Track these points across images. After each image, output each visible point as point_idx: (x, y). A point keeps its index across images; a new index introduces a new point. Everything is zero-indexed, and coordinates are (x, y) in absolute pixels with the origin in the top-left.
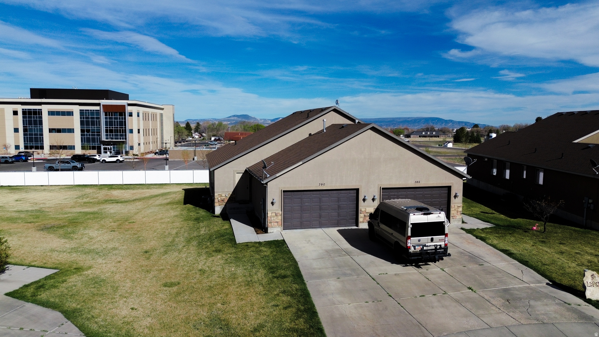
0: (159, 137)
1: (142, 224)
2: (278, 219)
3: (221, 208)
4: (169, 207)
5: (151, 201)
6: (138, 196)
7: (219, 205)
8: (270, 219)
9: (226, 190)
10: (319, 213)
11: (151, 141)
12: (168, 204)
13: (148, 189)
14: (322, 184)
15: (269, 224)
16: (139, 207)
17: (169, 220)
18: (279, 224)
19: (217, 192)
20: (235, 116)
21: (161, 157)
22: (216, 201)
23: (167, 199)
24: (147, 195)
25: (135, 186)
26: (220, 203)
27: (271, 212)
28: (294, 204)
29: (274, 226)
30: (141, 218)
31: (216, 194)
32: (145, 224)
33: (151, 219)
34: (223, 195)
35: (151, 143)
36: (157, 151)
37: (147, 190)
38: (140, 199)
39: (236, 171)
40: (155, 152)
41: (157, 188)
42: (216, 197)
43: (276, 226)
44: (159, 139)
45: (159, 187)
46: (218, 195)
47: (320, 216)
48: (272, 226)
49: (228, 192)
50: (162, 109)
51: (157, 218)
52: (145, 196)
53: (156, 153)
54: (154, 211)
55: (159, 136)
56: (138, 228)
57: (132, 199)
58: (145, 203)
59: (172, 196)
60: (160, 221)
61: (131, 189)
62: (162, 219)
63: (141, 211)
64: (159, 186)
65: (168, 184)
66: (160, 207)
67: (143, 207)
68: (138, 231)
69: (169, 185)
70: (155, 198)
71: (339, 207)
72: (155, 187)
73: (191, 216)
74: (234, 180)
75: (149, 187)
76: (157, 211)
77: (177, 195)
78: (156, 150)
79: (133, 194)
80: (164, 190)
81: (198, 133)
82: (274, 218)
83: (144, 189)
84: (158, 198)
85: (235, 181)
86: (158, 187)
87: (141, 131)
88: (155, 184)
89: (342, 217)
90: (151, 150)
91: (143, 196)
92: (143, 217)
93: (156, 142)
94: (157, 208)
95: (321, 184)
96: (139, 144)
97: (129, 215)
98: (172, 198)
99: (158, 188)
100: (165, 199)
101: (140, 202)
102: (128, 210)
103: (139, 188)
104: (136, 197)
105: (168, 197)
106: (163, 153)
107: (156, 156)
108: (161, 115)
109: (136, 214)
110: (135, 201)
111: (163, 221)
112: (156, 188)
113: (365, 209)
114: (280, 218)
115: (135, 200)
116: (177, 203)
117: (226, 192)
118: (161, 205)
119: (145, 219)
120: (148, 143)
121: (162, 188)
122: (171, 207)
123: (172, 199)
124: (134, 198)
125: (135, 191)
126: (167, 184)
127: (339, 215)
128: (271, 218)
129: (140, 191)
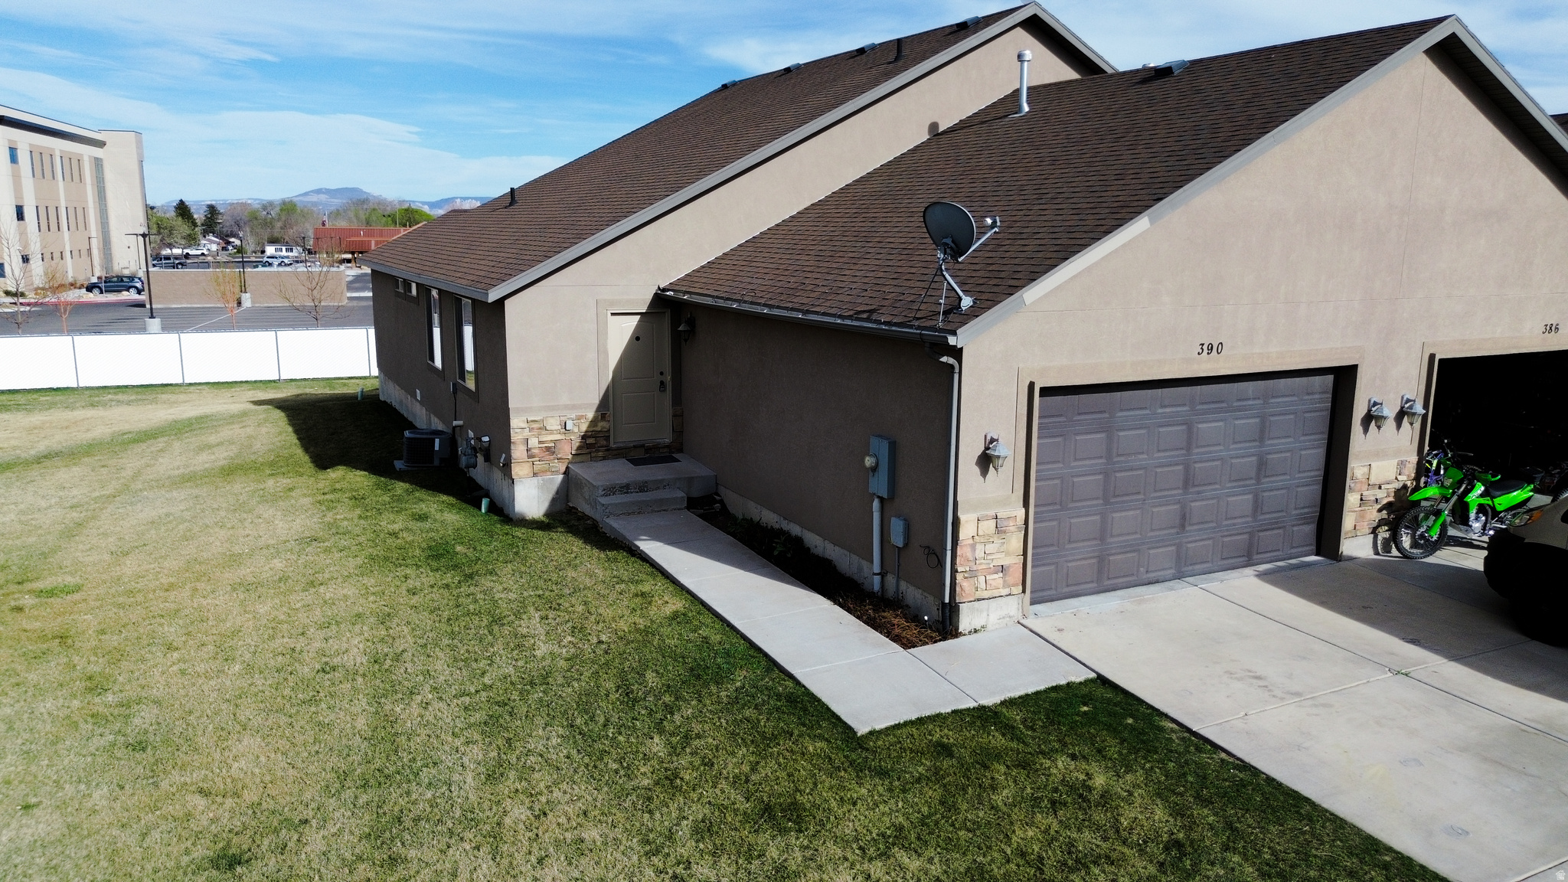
0: (94, 234)
1: (121, 600)
2: (1008, 554)
3: (541, 487)
4: (241, 487)
5: (131, 461)
6: (57, 440)
7: (535, 475)
8: (969, 555)
9: (565, 400)
10: (1179, 502)
11: (68, 249)
12: (229, 471)
13: (92, 405)
14: (1211, 348)
15: (965, 584)
16: (75, 492)
17: (278, 564)
18: (1010, 579)
19: (520, 411)
20: (324, 193)
21: (111, 297)
22: (518, 452)
23: (209, 447)
24: (100, 432)
25: (35, 396)
26: (539, 465)
27: (973, 516)
28: (1076, 460)
29: (986, 594)
30: (107, 557)
31: (516, 422)
32: (140, 598)
33: (166, 564)
34: (554, 424)
35: (67, 255)
36: (94, 280)
37: (90, 413)
38: (73, 454)
39: (612, 303)
40: (86, 283)
41: (132, 401)
42: (516, 436)
43: (996, 593)
44: (95, 244)
45: (139, 397)
46: (524, 425)
47: (1183, 517)
48: (979, 594)
49: (573, 407)
50: (101, 144)
51: (205, 555)
52: (90, 436)
53: (90, 288)
54: (167, 515)
55: (94, 230)
56: (103, 632)
57: (33, 452)
58: (104, 471)
59: (226, 433)
60: (230, 576)
61: (18, 410)
62: (233, 560)
63: (93, 518)
64: (137, 393)
65: (177, 385)
66: (195, 492)
67: (97, 494)
68: (116, 656)
69: (182, 389)
70: (144, 446)
71: (1262, 465)
72: (120, 397)
73: (394, 534)
74: (602, 352)
75: (97, 399)
76: (187, 515)
77: (249, 431)
78: (89, 279)
79: (31, 430)
80: (171, 411)
81: (217, 237)
82: (990, 548)
83: (73, 409)
84: (161, 442)
85: (606, 353)
86: (133, 397)
87: (29, 213)
88: (118, 387)
89: (1268, 516)
90: (71, 280)
91: (83, 437)
92: (121, 554)
93: (84, 253)
94: (175, 494)
95: (1205, 347)
96: (26, 259)
97: (32, 540)
98: (231, 442)
99: (137, 400)
100: (201, 449)
101: (75, 469)
102: (22, 512)
103: (51, 406)
104: (46, 442)
105: (212, 439)
106: (117, 286)
107: (91, 295)
108: (98, 163)
109: (71, 532)
110: (48, 463)
111: (245, 572)
112: (129, 403)
113: (1366, 469)
114: (1016, 542)
115: (45, 457)
116: (276, 465)
117: (567, 407)
118: (189, 479)
119: (130, 567)
120: (57, 255)
121: (155, 401)
122: (253, 486)
123: (235, 449)
124: (42, 447)
125: (36, 418)
126: (171, 385)
127: (1257, 506)
128: (973, 547)
129: (59, 416)
